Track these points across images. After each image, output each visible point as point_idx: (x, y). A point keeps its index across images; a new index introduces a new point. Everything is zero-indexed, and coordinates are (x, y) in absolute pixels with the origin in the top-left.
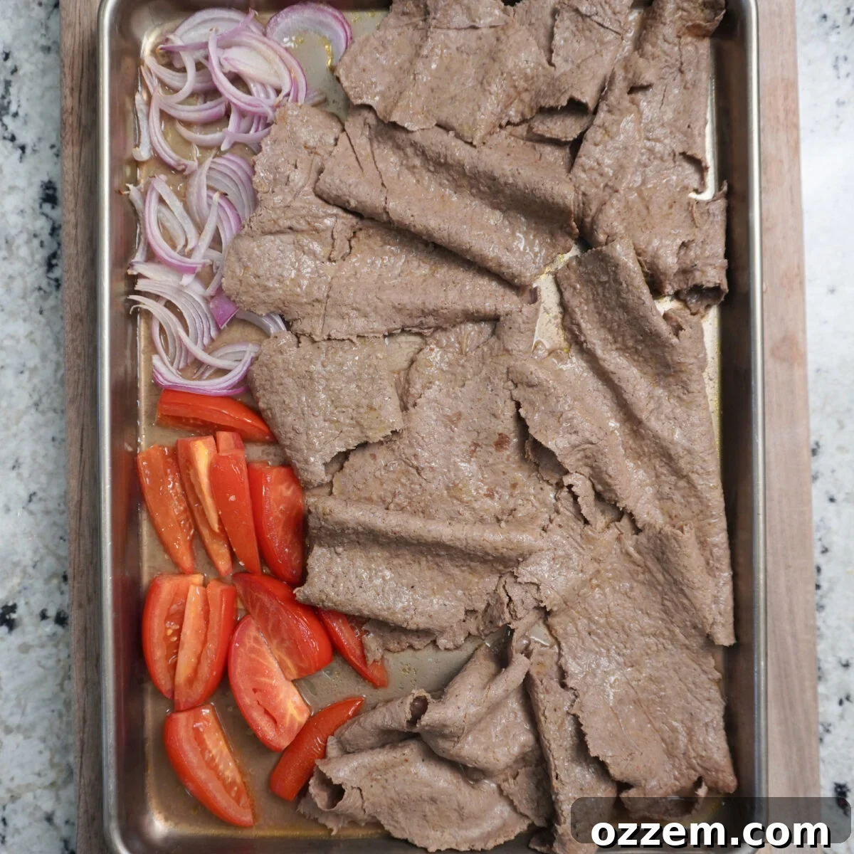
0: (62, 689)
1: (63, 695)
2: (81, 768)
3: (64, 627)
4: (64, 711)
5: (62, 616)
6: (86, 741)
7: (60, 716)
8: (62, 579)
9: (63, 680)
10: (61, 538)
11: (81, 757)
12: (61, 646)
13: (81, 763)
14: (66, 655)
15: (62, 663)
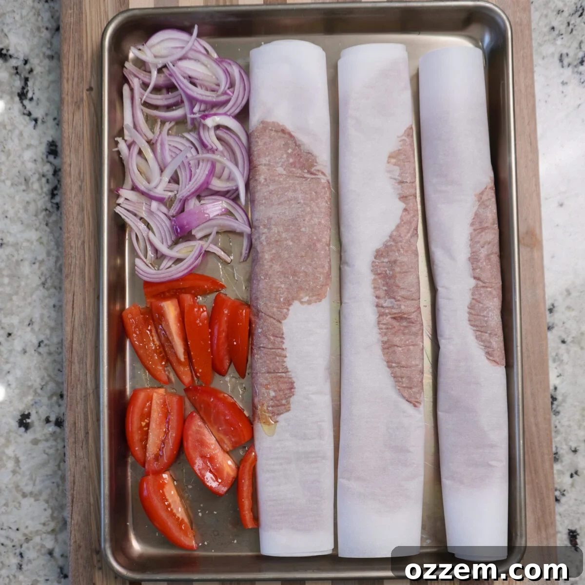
0: (59, 469)
1: (60, 473)
2: (72, 513)
3: (60, 428)
4: (60, 483)
5: (59, 420)
6: (75, 496)
7: (58, 486)
8: (59, 397)
9: (60, 462)
10: (59, 370)
11: (72, 506)
12: (59, 440)
13: (72, 510)
14: (62, 446)
15: (59, 452)
